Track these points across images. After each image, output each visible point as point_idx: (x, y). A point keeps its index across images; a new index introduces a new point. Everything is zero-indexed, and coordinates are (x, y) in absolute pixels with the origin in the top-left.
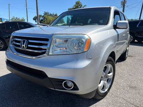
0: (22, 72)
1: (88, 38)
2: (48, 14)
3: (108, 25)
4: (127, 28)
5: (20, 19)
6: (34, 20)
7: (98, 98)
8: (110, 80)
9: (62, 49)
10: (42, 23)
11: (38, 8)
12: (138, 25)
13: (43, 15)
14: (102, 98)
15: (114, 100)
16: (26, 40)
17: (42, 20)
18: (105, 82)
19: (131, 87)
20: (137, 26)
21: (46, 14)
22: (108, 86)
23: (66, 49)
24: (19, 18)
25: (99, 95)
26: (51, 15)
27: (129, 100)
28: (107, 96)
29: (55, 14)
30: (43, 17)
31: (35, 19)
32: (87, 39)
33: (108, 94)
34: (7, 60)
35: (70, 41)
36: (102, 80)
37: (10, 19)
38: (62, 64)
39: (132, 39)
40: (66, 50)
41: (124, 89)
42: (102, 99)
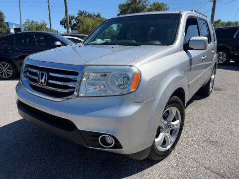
0: (41, 120)
1: (137, 72)
2: (85, 14)
3: (173, 45)
4: (205, 49)
5: (39, 23)
6: (61, 24)
7: (155, 158)
8: (176, 131)
9: (98, 87)
10: (76, 29)
11: (68, 7)
12: (236, 34)
13: (76, 16)
14: (162, 158)
15: (181, 162)
16: (45, 73)
17: (75, 25)
18: (167, 134)
19: (210, 142)
20: (235, 37)
21: (81, 13)
22: (173, 140)
23: (104, 87)
24: (37, 22)
25: (157, 155)
26: (89, 16)
27: (203, 162)
28: (171, 156)
29: (96, 14)
30: (76, 19)
31: (63, 23)
32: (135, 73)
33: (173, 152)
34: (18, 100)
35: (109, 76)
36: (162, 132)
37: (23, 23)
38: (96, 111)
39: (225, 59)
40: (104, 89)
41: (198, 145)
42: (162, 160)
